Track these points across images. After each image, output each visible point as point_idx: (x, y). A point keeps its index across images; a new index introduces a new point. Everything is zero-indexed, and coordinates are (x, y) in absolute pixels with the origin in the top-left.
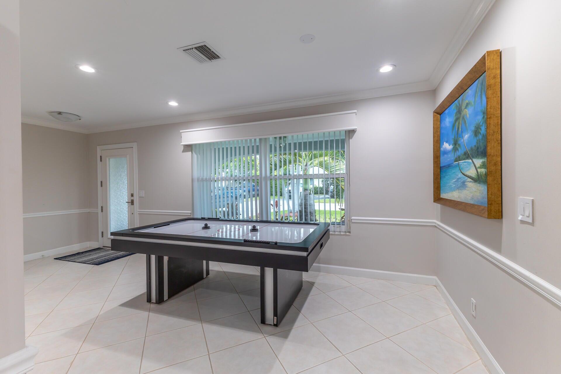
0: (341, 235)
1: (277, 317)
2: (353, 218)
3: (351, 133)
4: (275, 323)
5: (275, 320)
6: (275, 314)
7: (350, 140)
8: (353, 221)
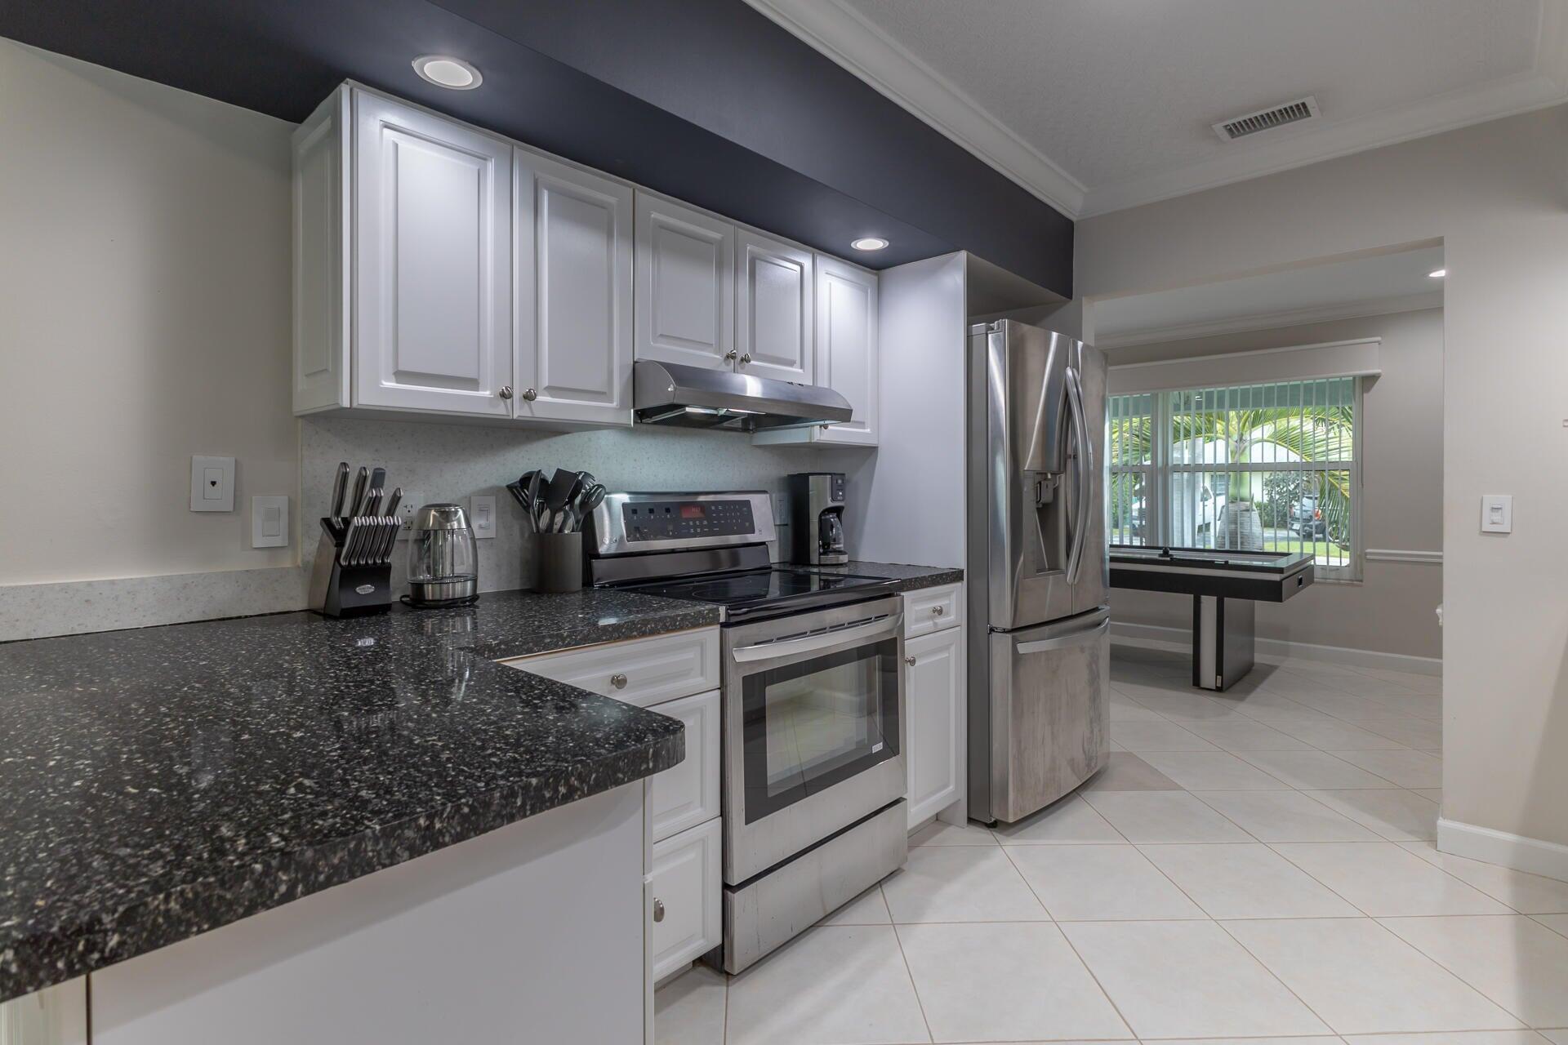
0: (1339, 584)
1: (1222, 675)
2: (1368, 551)
3: (1369, 381)
4: (1219, 685)
5: (1219, 681)
6: (1219, 671)
7: (1365, 395)
8: (1368, 557)
